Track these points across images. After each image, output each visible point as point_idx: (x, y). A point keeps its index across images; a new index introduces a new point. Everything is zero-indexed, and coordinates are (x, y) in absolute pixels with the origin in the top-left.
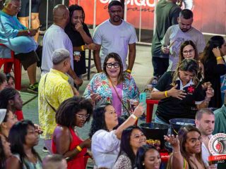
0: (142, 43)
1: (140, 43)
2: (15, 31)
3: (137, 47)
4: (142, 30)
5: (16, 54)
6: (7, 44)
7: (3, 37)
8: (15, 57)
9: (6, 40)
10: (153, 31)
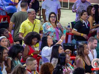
0: (63, 8)
1: (62, 8)
2: (8, 3)
3: (61, 10)
4: (63, 2)
5: (8, 13)
6: (4, 9)
7: (2, 6)
8: (8, 15)
9: (4, 7)
10: (68, 3)
